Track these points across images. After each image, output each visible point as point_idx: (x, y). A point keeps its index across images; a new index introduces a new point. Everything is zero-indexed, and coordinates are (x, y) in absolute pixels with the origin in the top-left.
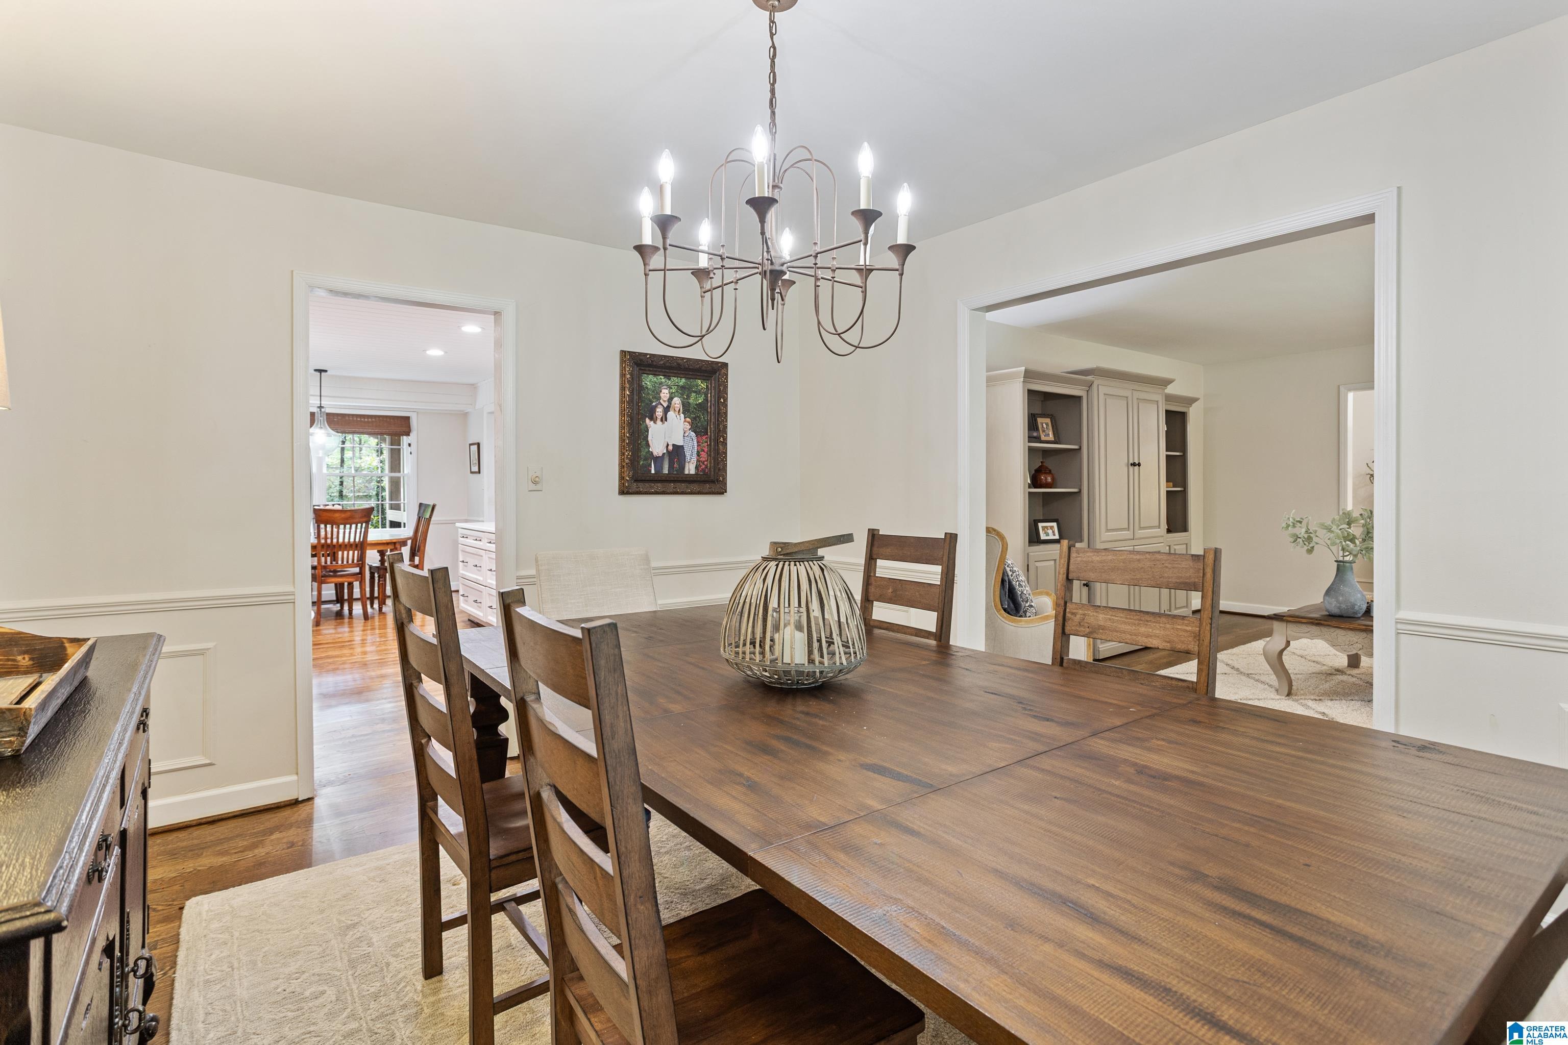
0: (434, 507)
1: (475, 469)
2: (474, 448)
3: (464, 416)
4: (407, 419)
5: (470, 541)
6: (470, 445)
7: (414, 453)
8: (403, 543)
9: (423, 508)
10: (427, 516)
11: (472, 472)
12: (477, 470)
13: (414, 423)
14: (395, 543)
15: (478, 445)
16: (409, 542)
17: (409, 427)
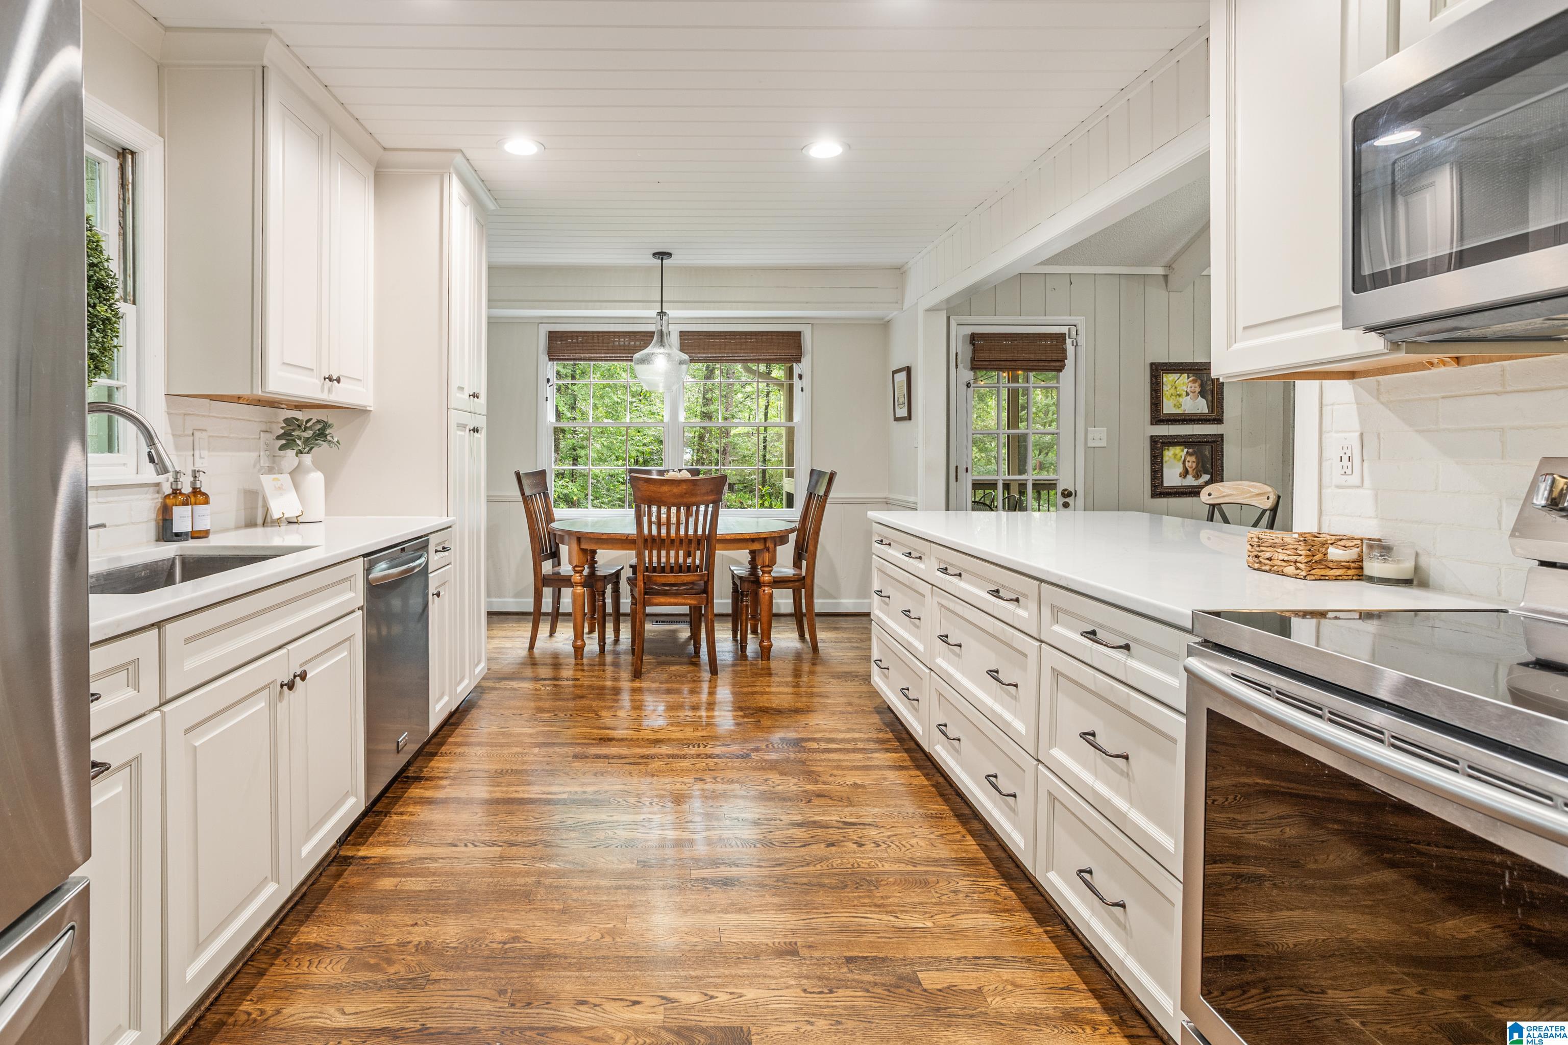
0: (832, 476)
1: (902, 412)
2: (902, 376)
3: (885, 326)
4: (798, 335)
5: (895, 554)
6: (894, 372)
7: (807, 389)
8: (781, 538)
9: (815, 477)
10: (822, 493)
11: (897, 419)
12: (906, 415)
13: (807, 341)
14: (765, 539)
15: (908, 370)
16: (793, 537)
17: (799, 347)
